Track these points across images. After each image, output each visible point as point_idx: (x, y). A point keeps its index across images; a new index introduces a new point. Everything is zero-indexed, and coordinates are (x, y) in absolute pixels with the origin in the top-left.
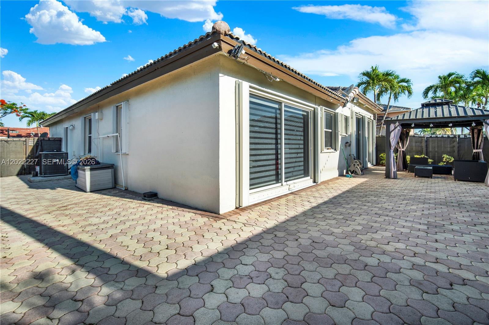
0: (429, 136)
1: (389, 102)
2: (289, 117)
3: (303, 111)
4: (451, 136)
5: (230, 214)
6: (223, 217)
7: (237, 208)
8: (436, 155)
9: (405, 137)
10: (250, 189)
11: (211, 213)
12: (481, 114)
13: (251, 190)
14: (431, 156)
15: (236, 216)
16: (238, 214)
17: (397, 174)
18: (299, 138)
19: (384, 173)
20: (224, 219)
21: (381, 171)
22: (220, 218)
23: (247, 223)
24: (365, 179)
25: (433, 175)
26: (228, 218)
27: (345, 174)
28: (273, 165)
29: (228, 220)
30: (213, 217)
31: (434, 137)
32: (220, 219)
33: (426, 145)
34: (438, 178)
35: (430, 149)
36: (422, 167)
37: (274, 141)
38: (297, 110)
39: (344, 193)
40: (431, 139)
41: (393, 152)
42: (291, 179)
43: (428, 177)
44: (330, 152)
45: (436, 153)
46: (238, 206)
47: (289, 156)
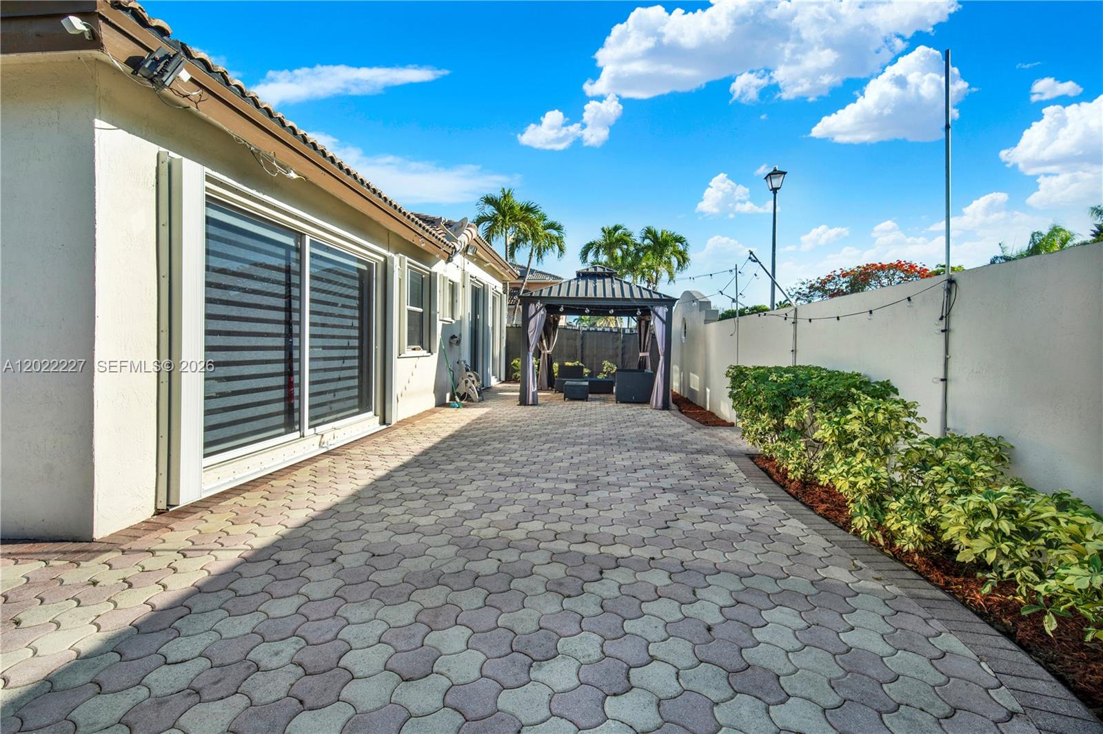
0: (586, 329)
1: (530, 262)
2: (324, 272)
3: (359, 261)
4: (614, 330)
5: (133, 533)
6: (109, 547)
7: (159, 512)
8: (595, 362)
9: (552, 329)
10: (206, 456)
11: (57, 545)
12: (649, 297)
13: (206, 458)
14: (587, 362)
15: (154, 534)
16: (164, 529)
17: (537, 396)
18: (349, 322)
19: (516, 396)
20: (110, 551)
21: (513, 392)
22: (94, 552)
23: (194, 547)
24: (486, 410)
25: (590, 396)
26: (125, 547)
27: (448, 401)
28: (279, 387)
29: (123, 551)
30: (64, 553)
31: (593, 331)
32: (93, 554)
33: (582, 345)
34: (595, 400)
35: (587, 352)
36: (575, 383)
37: (281, 329)
38: (343, 257)
39: (444, 441)
40: (588, 334)
41: (533, 356)
42: (327, 419)
43: (582, 399)
44: (419, 357)
45: (595, 359)
46: (163, 506)
47: (321, 364)
